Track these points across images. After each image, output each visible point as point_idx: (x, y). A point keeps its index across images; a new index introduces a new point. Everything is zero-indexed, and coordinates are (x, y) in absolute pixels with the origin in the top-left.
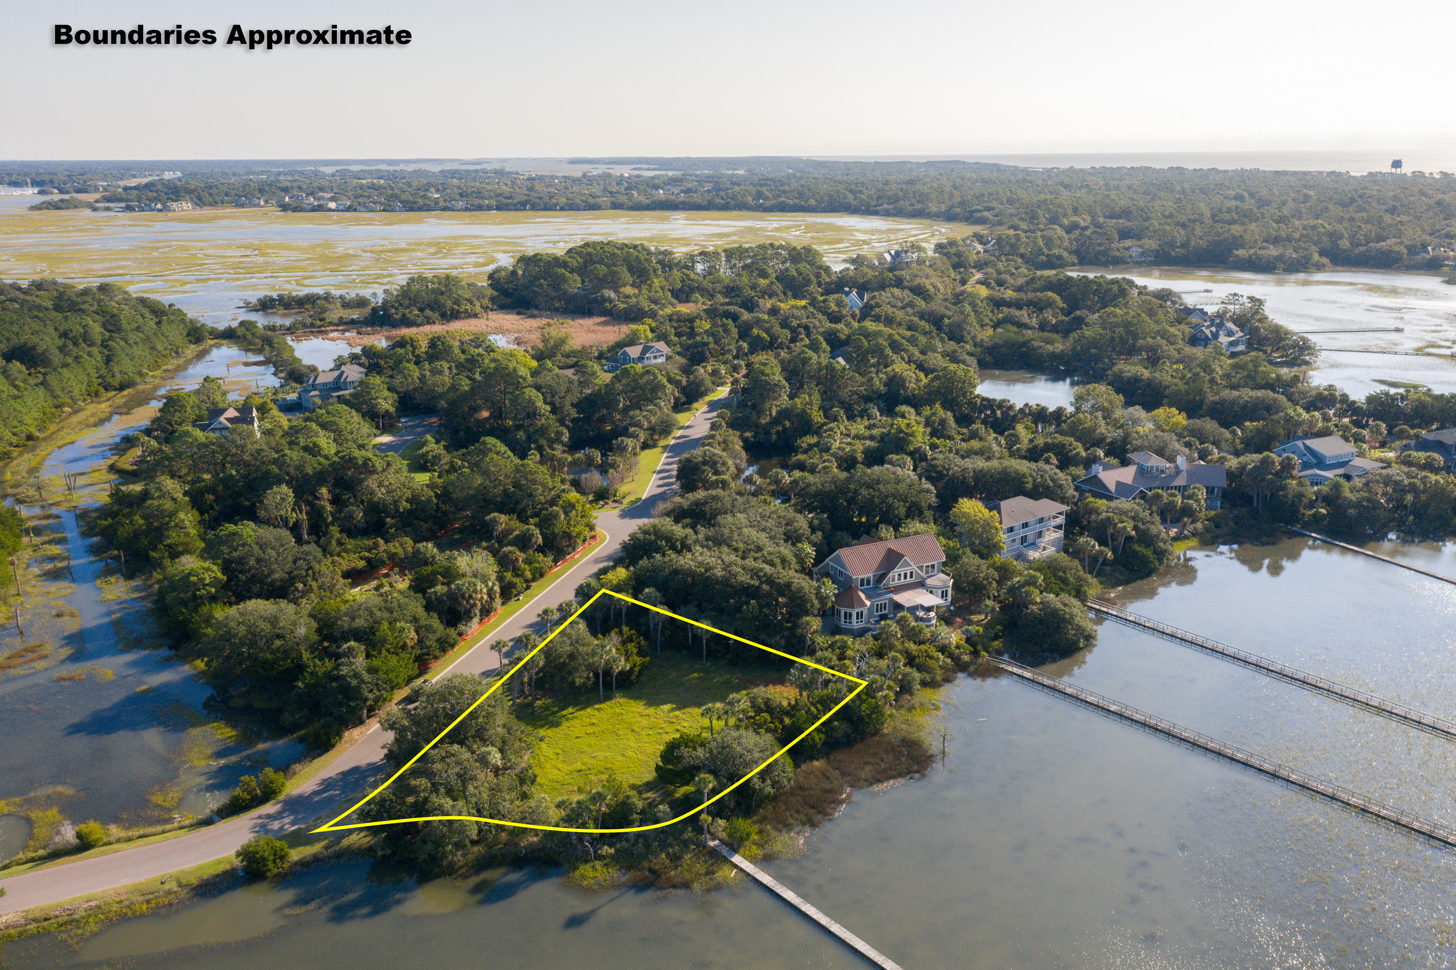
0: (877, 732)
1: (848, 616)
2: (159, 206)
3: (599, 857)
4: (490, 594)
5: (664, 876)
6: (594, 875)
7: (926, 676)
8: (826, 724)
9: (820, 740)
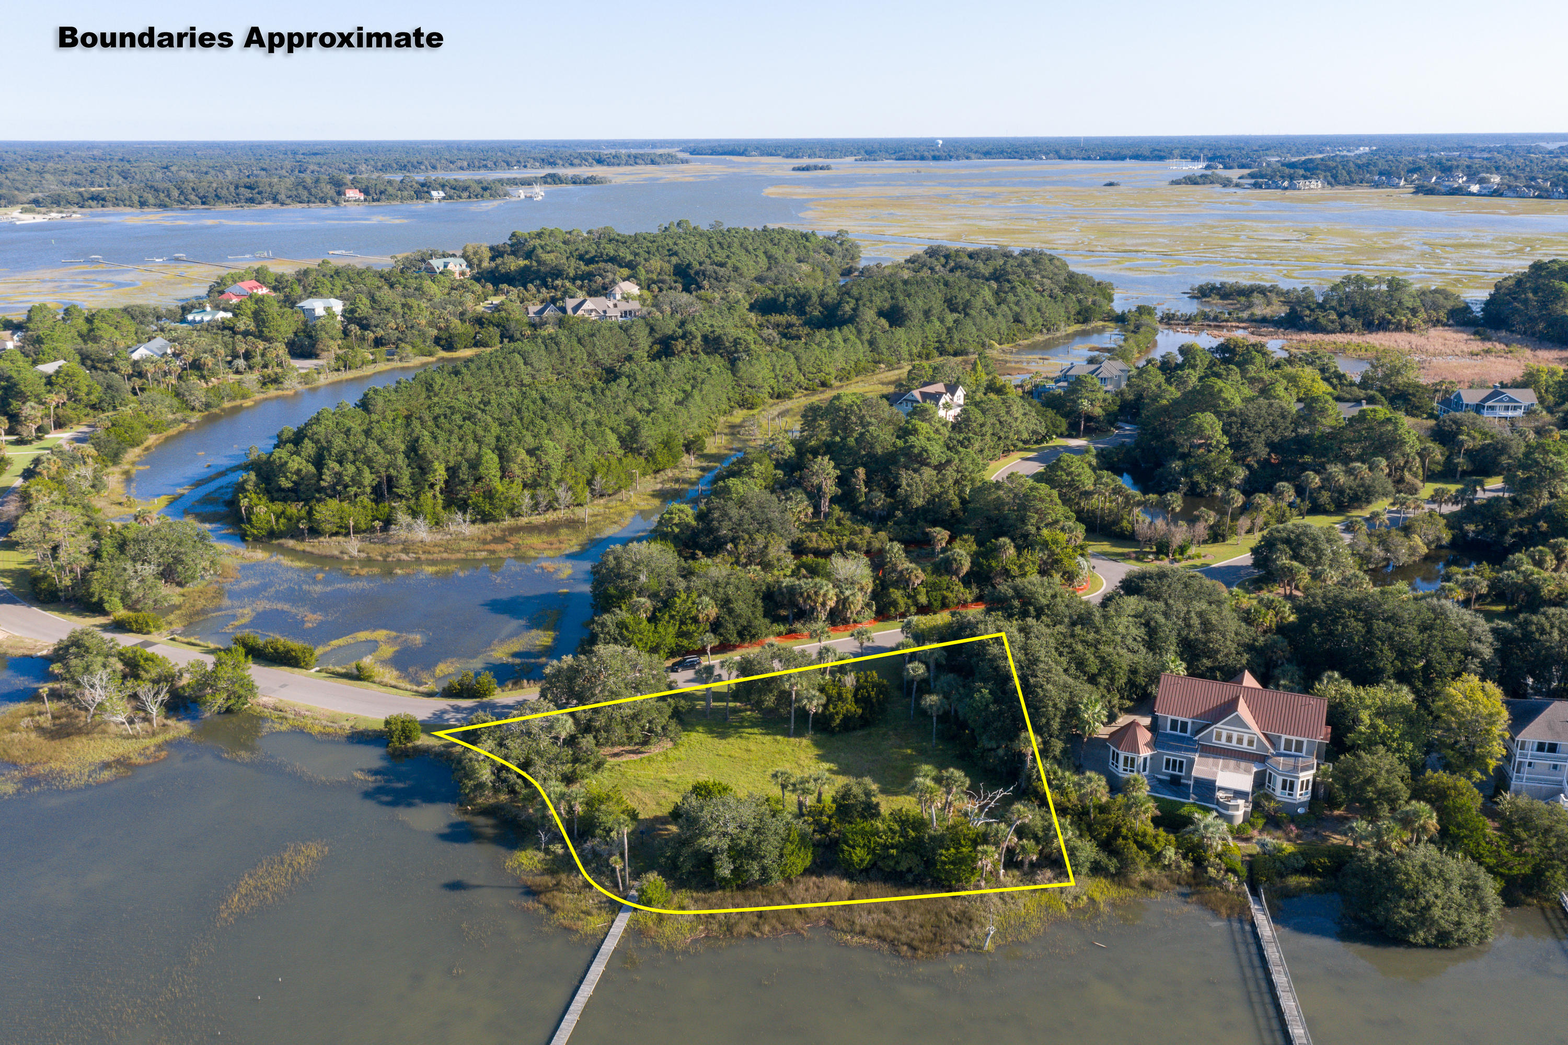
1: (1115, 757)
2: (1286, 184)
3: (544, 850)
4: (843, 603)
5: (555, 893)
6: (524, 862)
7: (1112, 865)
8: (886, 847)
9: (862, 860)
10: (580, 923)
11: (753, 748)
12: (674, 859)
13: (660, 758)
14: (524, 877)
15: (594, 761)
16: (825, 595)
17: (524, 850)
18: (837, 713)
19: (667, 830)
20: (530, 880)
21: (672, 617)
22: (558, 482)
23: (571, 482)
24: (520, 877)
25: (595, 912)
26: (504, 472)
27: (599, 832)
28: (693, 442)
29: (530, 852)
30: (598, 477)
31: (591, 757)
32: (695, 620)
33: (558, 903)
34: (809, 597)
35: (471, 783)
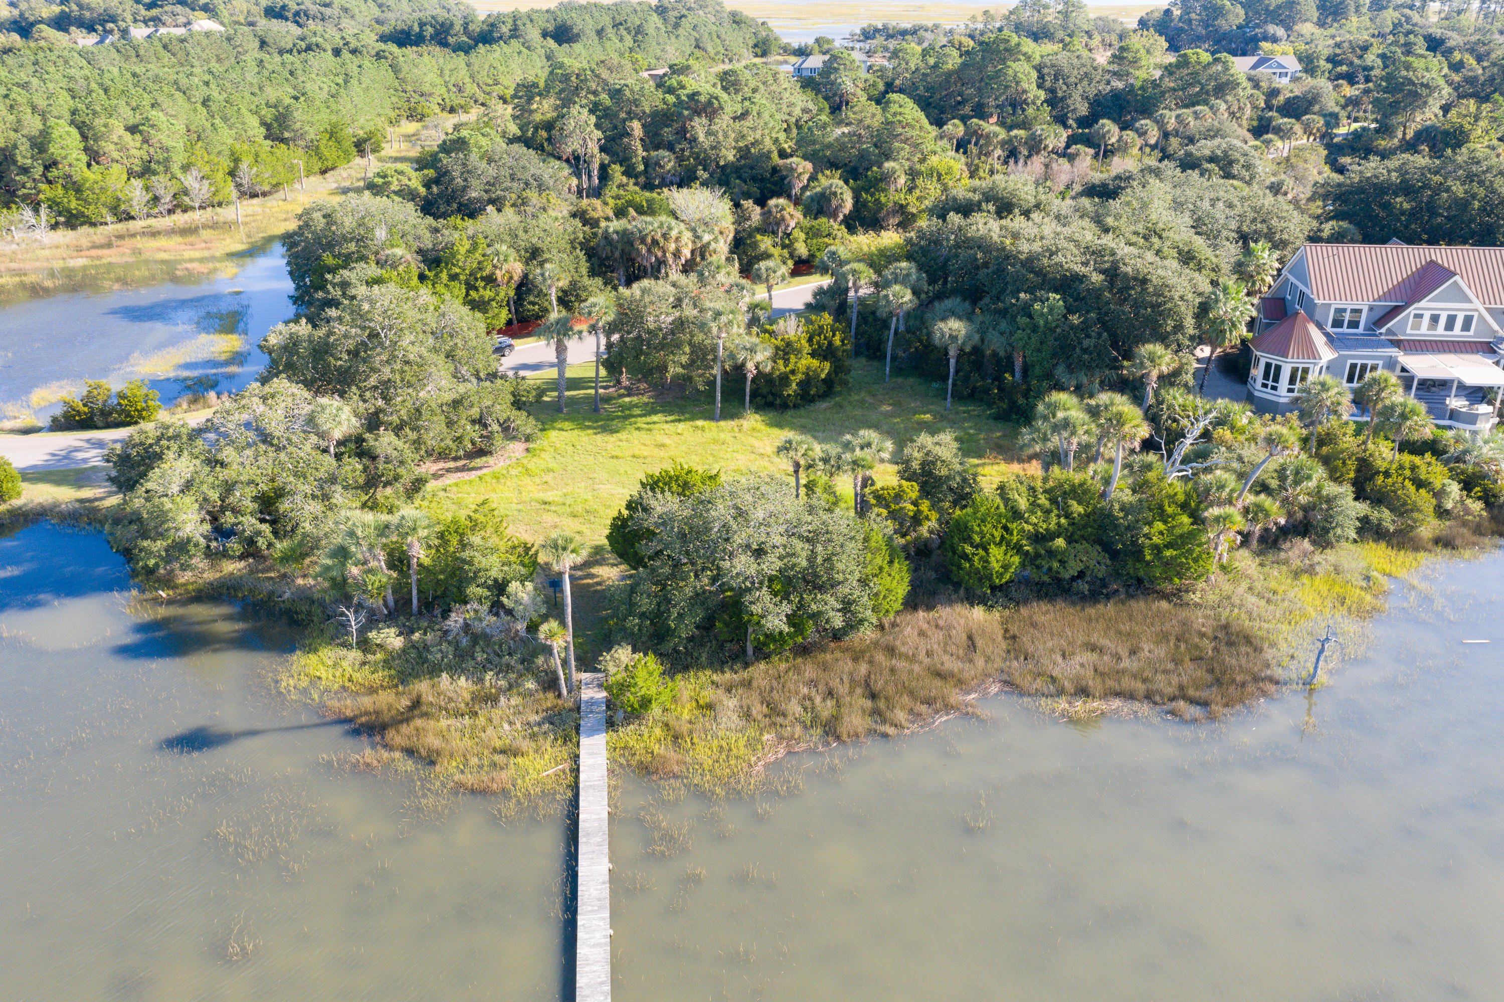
0: (1176, 596)
1: (1272, 373)
3: (364, 645)
4: (702, 252)
5: (419, 722)
6: (322, 672)
7: (1386, 517)
8: (1038, 538)
9: (1006, 567)
10: (504, 775)
11: (667, 441)
12: (658, 617)
13: (514, 472)
14: (335, 704)
15: (407, 478)
16: (677, 239)
17: (316, 651)
18: (793, 372)
19: (592, 576)
20: (348, 706)
21: (453, 277)
22: (186, 168)
23: (206, 169)
24: (322, 705)
25: (526, 745)
26: (94, 157)
27: (473, 590)
28: (365, 141)
29: (328, 654)
30: (244, 166)
31: (401, 471)
32: (490, 280)
33: (434, 742)
34: (655, 242)
35: (158, 546)
